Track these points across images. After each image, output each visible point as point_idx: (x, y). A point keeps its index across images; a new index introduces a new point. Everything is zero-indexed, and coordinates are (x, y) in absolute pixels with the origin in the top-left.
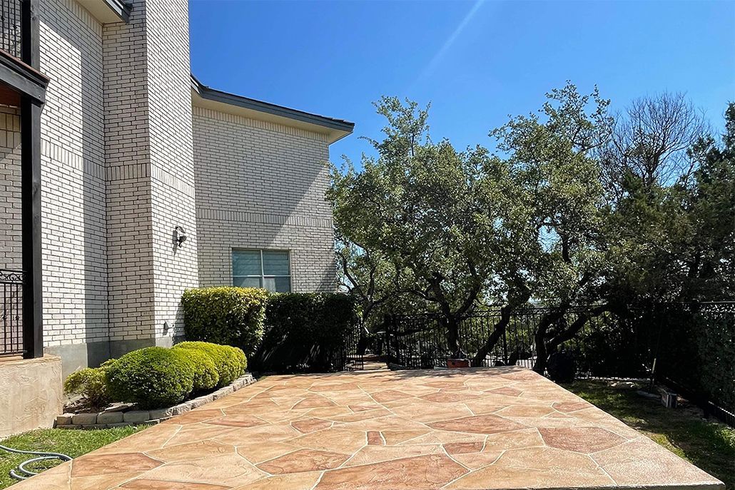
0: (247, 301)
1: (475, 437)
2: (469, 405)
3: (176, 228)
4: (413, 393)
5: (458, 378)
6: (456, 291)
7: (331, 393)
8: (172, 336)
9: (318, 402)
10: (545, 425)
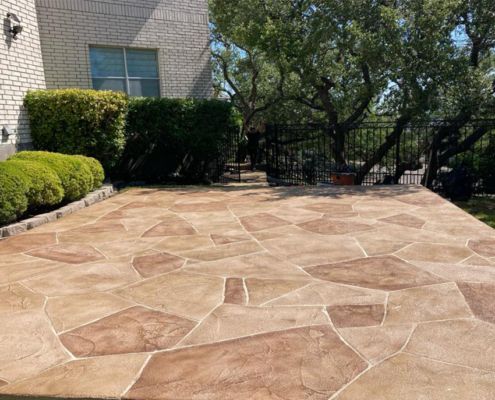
0: (102, 106)
1: (372, 296)
2: (361, 240)
3: (8, 15)
4: (290, 218)
5: (346, 200)
6: (345, 99)
7: (194, 215)
8: (14, 142)
9: (175, 227)
10: (465, 277)
